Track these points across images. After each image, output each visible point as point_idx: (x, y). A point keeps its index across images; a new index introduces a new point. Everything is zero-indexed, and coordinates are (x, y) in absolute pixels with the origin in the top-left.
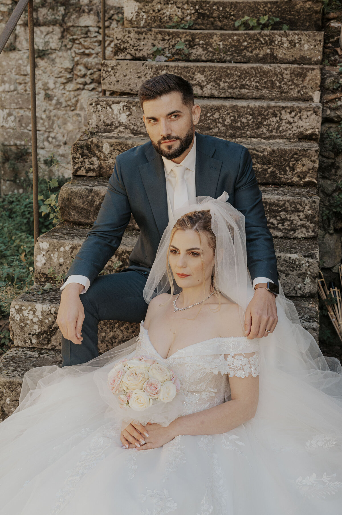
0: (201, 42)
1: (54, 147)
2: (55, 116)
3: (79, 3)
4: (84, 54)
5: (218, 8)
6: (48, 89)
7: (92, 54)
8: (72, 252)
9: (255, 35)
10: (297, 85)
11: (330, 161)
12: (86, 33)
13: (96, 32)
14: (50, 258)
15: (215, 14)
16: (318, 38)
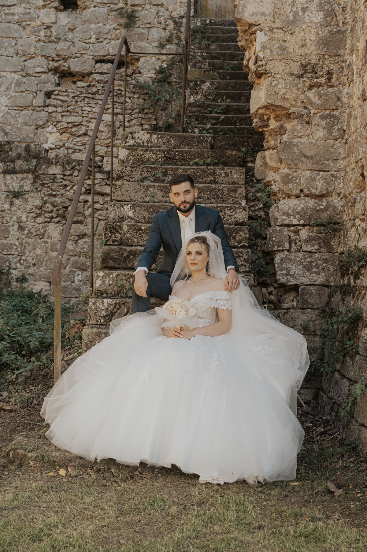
0: (171, 173)
1: (25, 268)
2: (26, 243)
3: (48, 157)
4: (51, 195)
5: (179, 154)
6: (22, 222)
7: (58, 195)
8: (117, 277)
9: (204, 169)
10: (232, 197)
11: (253, 242)
12: (54, 179)
13: (61, 178)
14: (104, 281)
15: (177, 158)
16: (242, 171)
